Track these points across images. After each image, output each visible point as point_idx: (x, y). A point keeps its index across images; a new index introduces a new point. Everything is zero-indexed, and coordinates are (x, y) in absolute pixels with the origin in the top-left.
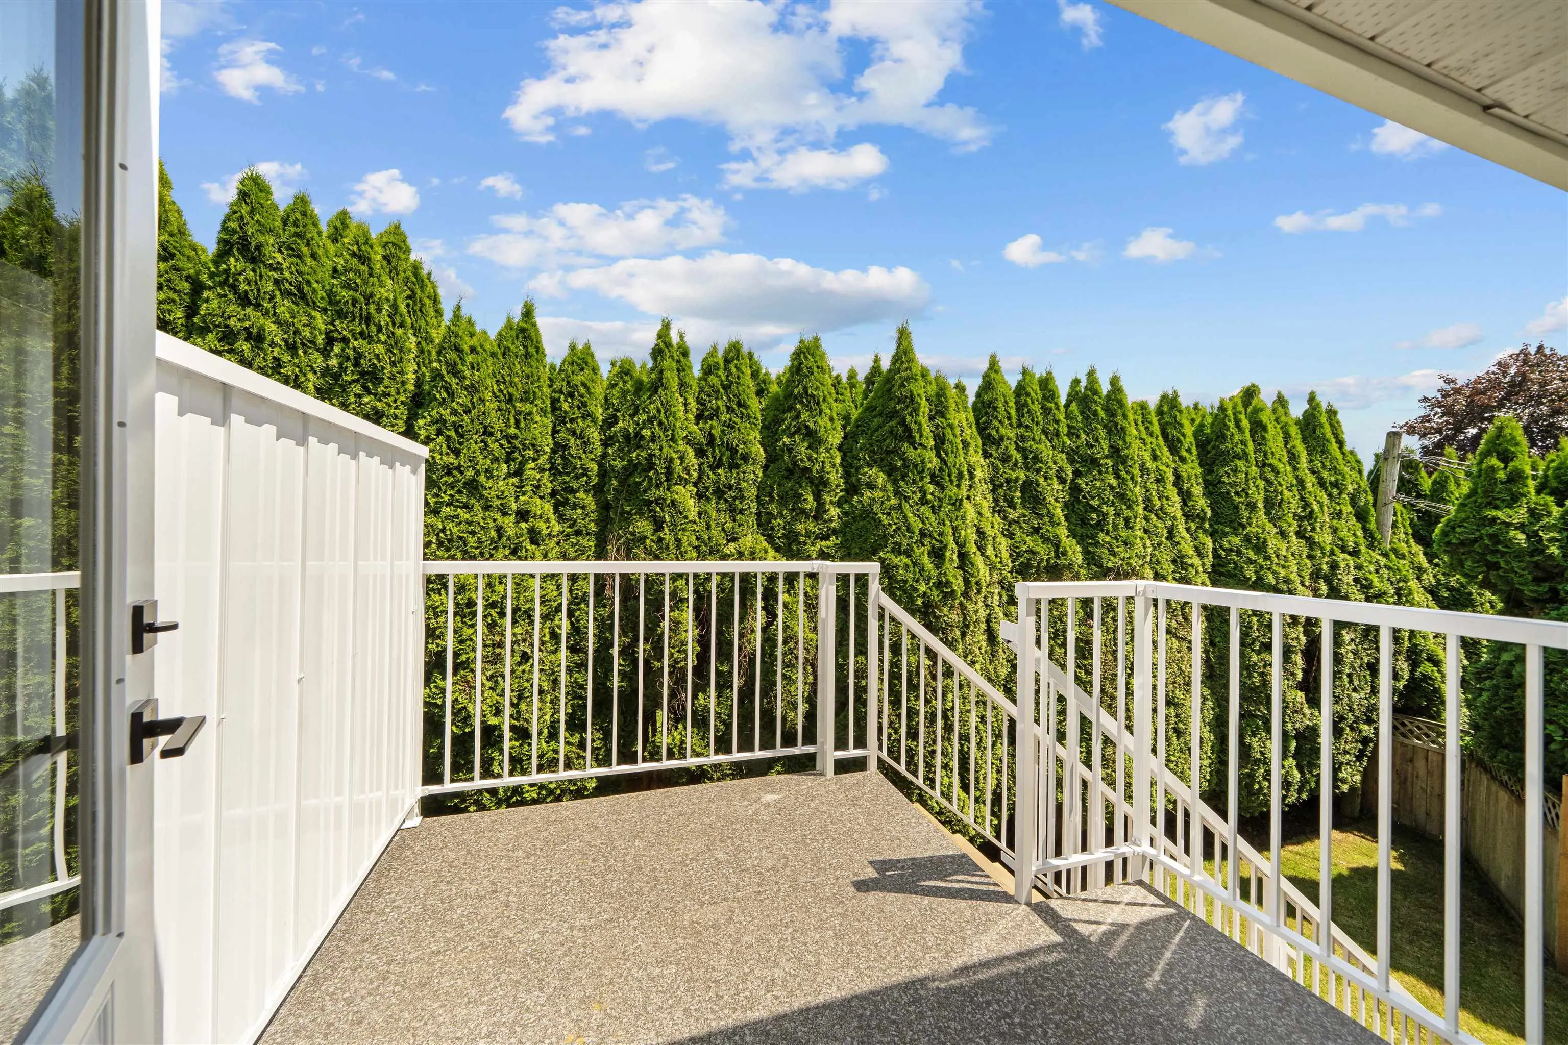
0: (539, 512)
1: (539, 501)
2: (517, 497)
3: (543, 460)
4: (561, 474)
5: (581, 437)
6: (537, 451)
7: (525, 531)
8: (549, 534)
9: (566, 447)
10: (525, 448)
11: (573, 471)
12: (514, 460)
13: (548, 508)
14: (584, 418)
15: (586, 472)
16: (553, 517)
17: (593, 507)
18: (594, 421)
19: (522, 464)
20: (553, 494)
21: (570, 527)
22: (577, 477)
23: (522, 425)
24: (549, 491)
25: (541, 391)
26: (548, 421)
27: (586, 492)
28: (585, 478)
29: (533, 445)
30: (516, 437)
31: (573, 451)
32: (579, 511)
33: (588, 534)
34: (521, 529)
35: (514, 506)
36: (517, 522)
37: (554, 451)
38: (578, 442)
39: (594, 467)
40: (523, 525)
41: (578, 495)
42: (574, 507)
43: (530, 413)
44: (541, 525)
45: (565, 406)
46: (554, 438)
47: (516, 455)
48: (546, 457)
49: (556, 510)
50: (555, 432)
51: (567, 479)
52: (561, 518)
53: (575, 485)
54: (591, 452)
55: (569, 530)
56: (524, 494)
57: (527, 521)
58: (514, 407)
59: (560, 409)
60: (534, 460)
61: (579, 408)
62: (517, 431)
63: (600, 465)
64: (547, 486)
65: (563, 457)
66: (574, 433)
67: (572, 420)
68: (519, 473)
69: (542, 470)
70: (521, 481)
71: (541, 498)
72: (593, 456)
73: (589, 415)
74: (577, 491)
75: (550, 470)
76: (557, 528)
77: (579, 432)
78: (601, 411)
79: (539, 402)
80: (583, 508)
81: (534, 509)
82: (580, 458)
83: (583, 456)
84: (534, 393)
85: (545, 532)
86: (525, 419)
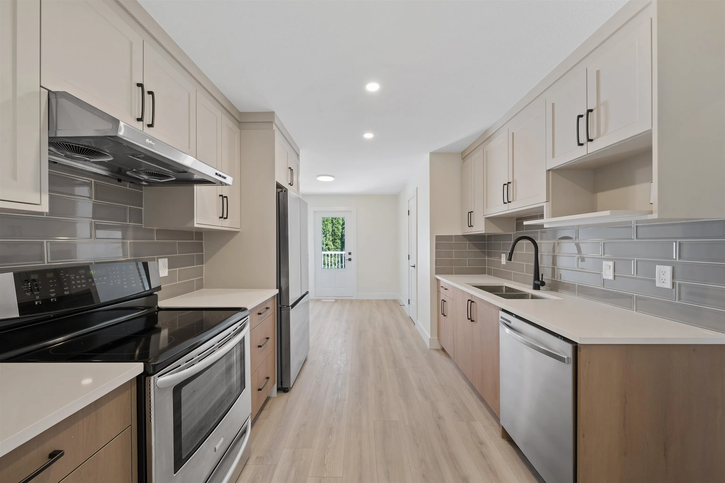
0: (330, 244)
1: (329, 242)
2: (325, 241)
3: (330, 234)
4: (334, 236)
5: (337, 228)
6: (329, 232)
7: (327, 248)
8: (332, 249)
9: (334, 230)
10: (327, 231)
11: (336, 235)
12: (325, 234)
13: (331, 243)
14: (338, 224)
15: (338, 235)
16: (332, 245)
17: (340, 243)
18: (340, 224)
19: (326, 234)
20: (332, 240)
21: (336, 247)
22: (337, 237)
23: (326, 226)
24: (331, 240)
25: (329, 219)
26: (331, 225)
27: (339, 239)
28: (338, 237)
29: (328, 230)
30: (325, 229)
31: (336, 231)
32: (337, 244)
33: (339, 248)
34: (326, 248)
35: (325, 243)
36: (326, 246)
37: (332, 231)
38: (337, 229)
39: (340, 234)
40: (327, 247)
41: (337, 240)
42: (336, 243)
43: (327, 224)
44: (330, 247)
45: (334, 222)
46: (332, 228)
47: (325, 233)
48: (331, 232)
49: (333, 244)
50: (332, 227)
51: (335, 237)
52: (334, 245)
53: (336, 238)
54: (339, 231)
55: (335, 248)
56: (327, 240)
57: (327, 246)
58: (325, 223)
59: (333, 222)
60: (329, 233)
61: (337, 222)
62: (325, 228)
63: (341, 234)
64: (331, 239)
65: (334, 232)
66: (336, 227)
67: (336, 225)
68: (326, 236)
69: (330, 235)
70: (326, 238)
71: (330, 241)
72: (340, 232)
73: (339, 223)
74: (337, 239)
75: (332, 235)
76: (333, 247)
77: (337, 227)
78: (341, 222)
79: (329, 221)
80: (338, 243)
81: (329, 244)
82: (337, 233)
83: (338, 232)
84: (328, 219)
85: (331, 248)
86: (327, 225)
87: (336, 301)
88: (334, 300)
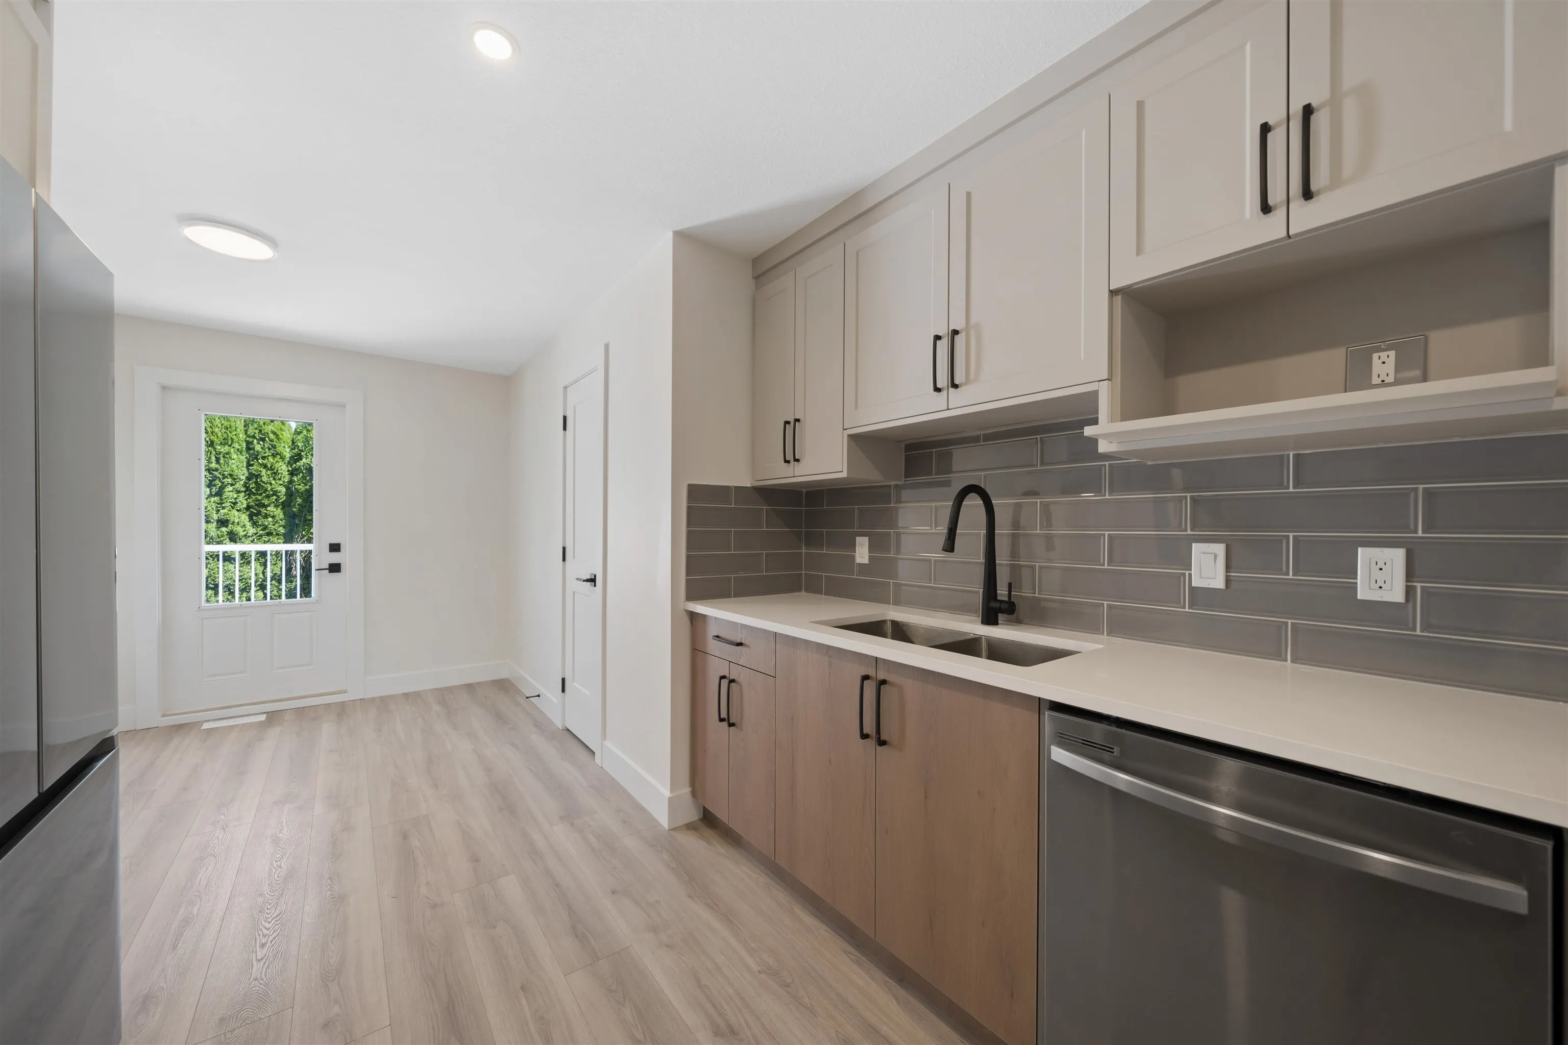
0: (236, 521)
1: (236, 513)
2: (218, 511)
3: (239, 486)
4: (254, 494)
5: (271, 469)
6: (234, 479)
7: (226, 533)
8: (245, 535)
9: (258, 476)
10: (224, 477)
11: (265, 492)
12: (215, 485)
13: (245, 518)
14: (274, 456)
15: (275, 493)
16: (248, 524)
17: (282, 516)
18: (283, 458)
19: (222, 488)
20: (248, 508)
21: (262, 530)
22: (268, 497)
23: (222, 461)
24: (245, 506)
25: (238, 437)
26: (243, 458)
27: (275, 506)
28: (275, 497)
29: (231, 475)
30: (216, 470)
31: (265, 479)
32: (270, 519)
33: (277, 534)
34: (222, 532)
35: (215, 517)
36: (218, 528)
37: (248, 479)
38: (269, 472)
39: (283, 490)
40: (224, 529)
41: (269, 508)
42: (266, 516)
43: (228, 453)
44: (240, 531)
45: (258, 448)
46: (248, 469)
47: (217, 482)
48: (242, 483)
49: (251, 518)
50: (249, 465)
51: (260, 498)
52: (255, 524)
53: (266, 502)
54: (280, 479)
55: (261, 532)
56: (224, 508)
57: (227, 527)
58: (215, 449)
59: (253, 449)
60: (232, 485)
61: (270, 449)
62: (217, 466)
63: (288, 488)
64: (243, 502)
65: (256, 483)
66: (265, 466)
67: (264, 458)
68: (219, 493)
69: (238, 492)
70: (221, 500)
71: (238, 511)
72: (281, 482)
73: (278, 454)
74: (269, 505)
75: (245, 492)
76: (251, 531)
77: (269, 466)
78: (288, 450)
79: (236, 445)
80: (273, 517)
81: (232, 519)
82: (271, 484)
83: (273, 482)
84: (232, 439)
85: (242, 533)
86: (224, 457)
87: (273, 717)
88: (263, 718)
